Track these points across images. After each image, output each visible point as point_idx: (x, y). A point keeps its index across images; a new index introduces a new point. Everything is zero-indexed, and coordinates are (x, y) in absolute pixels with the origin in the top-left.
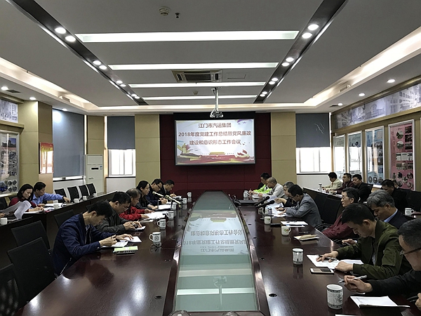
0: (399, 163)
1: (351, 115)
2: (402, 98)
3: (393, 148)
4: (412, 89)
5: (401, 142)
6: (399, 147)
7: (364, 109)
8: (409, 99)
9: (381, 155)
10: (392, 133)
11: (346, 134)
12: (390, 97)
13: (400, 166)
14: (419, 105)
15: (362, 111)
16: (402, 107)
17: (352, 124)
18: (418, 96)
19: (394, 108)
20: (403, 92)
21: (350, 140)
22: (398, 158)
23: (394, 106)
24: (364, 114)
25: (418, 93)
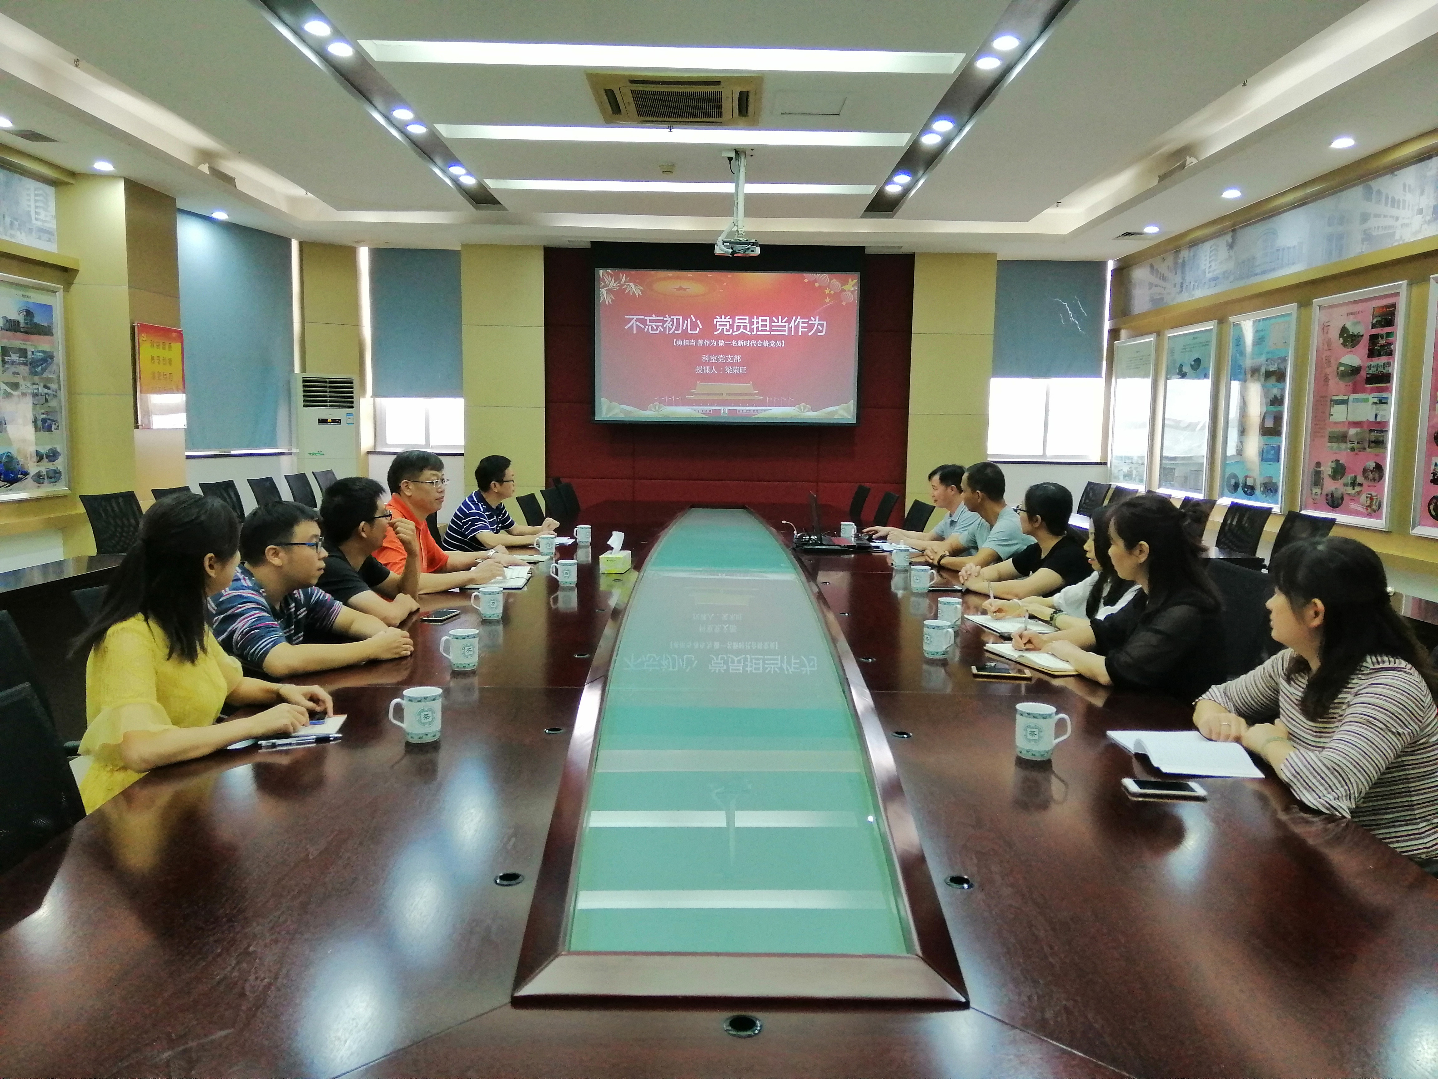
0: (1340, 429)
1: (1181, 267)
2: (1371, 207)
3: (1322, 380)
4: (1409, 175)
5: (1354, 358)
6: (1343, 375)
7: (1231, 246)
8: (1395, 212)
9: (1277, 401)
10: (1325, 328)
11: (1159, 334)
12: (1327, 204)
13: (1342, 438)
14: (1429, 231)
15: (1223, 251)
16: (1368, 237)
17: (1185, 297)
18: (1427, 201)
19: (1338, 240)
20: (1376, 184)
21: (1172, 352)
22: (1339, 414)
23: (1340, 237)
24: (1230, 265)
25: (1430, 190)
